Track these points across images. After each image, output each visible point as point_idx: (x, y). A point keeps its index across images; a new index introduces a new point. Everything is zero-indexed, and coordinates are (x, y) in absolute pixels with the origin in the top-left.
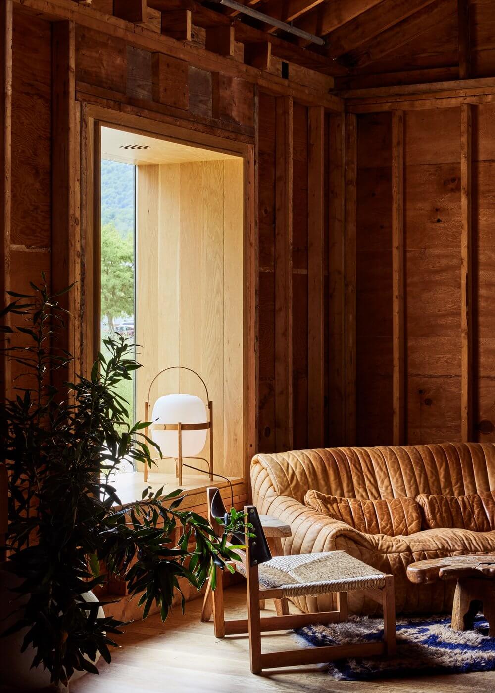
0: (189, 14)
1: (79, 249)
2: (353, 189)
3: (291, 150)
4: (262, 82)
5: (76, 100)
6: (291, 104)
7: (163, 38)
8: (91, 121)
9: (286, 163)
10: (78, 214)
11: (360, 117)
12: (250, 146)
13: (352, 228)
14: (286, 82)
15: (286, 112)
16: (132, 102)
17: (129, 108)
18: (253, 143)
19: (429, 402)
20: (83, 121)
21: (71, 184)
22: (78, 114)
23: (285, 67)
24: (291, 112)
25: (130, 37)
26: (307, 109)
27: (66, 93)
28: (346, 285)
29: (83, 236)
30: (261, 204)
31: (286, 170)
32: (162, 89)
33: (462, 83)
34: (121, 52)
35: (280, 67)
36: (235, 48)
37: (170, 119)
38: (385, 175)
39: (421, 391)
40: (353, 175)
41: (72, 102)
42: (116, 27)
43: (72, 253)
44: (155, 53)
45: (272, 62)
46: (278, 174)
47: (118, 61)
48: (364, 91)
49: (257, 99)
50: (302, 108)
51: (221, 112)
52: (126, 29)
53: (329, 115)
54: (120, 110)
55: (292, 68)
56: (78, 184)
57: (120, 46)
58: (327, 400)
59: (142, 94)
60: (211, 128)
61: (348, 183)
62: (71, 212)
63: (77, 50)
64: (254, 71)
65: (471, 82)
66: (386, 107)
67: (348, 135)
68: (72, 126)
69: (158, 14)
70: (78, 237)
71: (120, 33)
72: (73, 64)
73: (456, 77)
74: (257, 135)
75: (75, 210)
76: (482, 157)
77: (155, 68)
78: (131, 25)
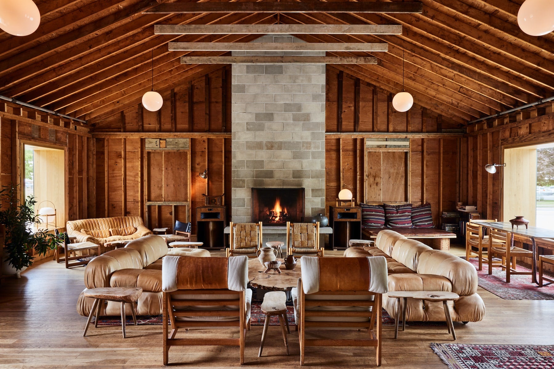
0: (49, 117)
1: (19, 174)
2: (95, 156)
3: (77, 147)
4: (69, 132)
6: (77, 136)
7: (42, 122)
8: (22, 144)
9: (76, 150)
11: (96, 139)
12: (66, 147)
13: (95, 166)
14: (76, 131)
15: (76, 138)
16: (34, 138)
17: (33, 140)
18: (67, 146)
19: (114, 207)
20: (20, 144)
21: (17, 159)
22: (19, 142)
23: (76, 127)
24: (77, 138)
25: (33, 123)
26: (82, 137)
27: (15, 137)
28: (93, 179)
29: (21, 171)
30: (69, 160)
31: (76, 152)
32: (41, 135)
33: (122, 133)
34: (30, 127)
35: (74, 127)
36: (62, 123)
37: (44, 142)
38: (103, 153)
39: (112, 205)
40: (95, 153)
41: (17, 139)
42: (29, 121)
43: (17, 175)
44: (39, 126)
45: (72, 126)
46: (74, 153)
47: (30, 129)
48: (97, 133)
49: (68, 136)
50: (81, 137)
51: (58, 139)
52: (32, 121)
53: (88, 138)
54: (30, 140)
55: (78, 127)
56: (19, 159)
57: (30, 125)
58: (88, 208)
59: (36, 136)
60: (55, 143)
61: (93, 155)
62: (17, 165)
63: (18, 127)
64: (66, 129)
65: (124, 133)
66: (103, 137)
67: (93, 143)
68: (17, 145)
69: (40, 116)
70: (19, 171)
71: (30, 122)
72: (17, 130)
73: (120, 132)
74: (68, 144)
75: (18, 165)
76: (127, 150)
77: (40, 129)
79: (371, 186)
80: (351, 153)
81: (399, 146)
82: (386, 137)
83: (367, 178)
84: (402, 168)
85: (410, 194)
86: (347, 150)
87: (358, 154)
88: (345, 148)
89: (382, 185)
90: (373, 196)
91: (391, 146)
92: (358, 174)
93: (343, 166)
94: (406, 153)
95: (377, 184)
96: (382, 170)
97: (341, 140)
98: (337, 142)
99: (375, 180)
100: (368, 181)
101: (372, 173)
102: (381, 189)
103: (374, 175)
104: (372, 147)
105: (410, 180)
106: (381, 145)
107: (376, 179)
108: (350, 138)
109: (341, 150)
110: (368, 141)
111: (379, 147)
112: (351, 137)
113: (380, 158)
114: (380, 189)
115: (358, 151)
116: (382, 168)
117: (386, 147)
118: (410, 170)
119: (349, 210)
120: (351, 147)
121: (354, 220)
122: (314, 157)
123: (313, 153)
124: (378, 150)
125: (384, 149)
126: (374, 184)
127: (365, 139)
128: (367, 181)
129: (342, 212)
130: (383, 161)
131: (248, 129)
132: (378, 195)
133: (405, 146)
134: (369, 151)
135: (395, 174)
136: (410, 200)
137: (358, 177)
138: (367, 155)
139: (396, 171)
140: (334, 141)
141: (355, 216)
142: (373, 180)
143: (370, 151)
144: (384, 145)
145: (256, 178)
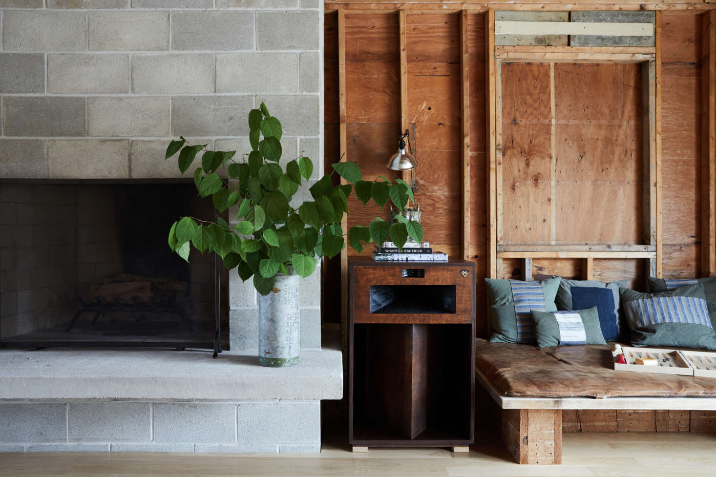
79: (513, 188)
80: (442, 68)
81: (617, 41)
82: (569, 7)
83: (500, 156)
84: (625, 123)
85: (660, 218)
86: (426, 58)
87: (466, 69)
88: (419, 48)
89: (553, 183)
90: (524, 225)
91: (586, 41)
92: (467, 140)
93: (410, 116)
94: (641, 67)
95: (536, 179)
96: (553, 129)
97: (402, 16)
98: (388, 28)
99: (528, 165)
100: (504, 169)
101: (518, 139)
102: (553, 197)
103: (526, 147)
104: (518, 42)
105: (659, 163)
106: (549, 37)
107: (532, 163)
108: (437, 11)
109: (403, 55)
110: (502, 18)
111: (543, 41)
112: (440, 6)
113: (547, 86)
114: (549, 200)
115: (466, 57)
116: (553, 122)
117: (569, 45)
118: (659, 129)
119: (423, 276)
120: (439, 46)
121: (445, 319)
122: (268, 40)
123: (265, 22)
124: (540, 55)
125: (560, 49)
126: (526, 179)
127: (491, 14)
128: (500, 169)
129: (392, 281)
130: (558, 95)
132: (540, 220)
133: (640, 38)
134: (505, 56)
135: (600, 143)
136: (659, 238)
137: (469, 154)
138: (499, 71)
139: (603, 133)
140: (379, 24)
141: (448, 300)
142: (522, 165)
143: (512, 55)
144: (559, 37)
145: (6, 135)
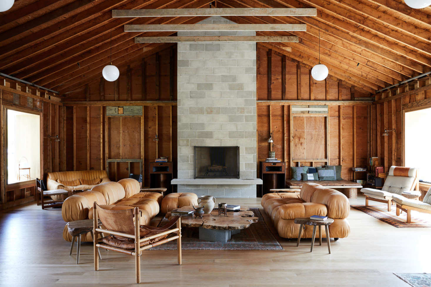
0: (27, 87)
1: (3, 133)
2: (65, 122)
3: (51, 114)
4: (44, 100)
5: (2, 104)
6: (51, 104)
7: (22, 92)
8: (5, 108)
9: (50, 116)
10: (3, 127)
11: (67, 107)
12: (41, 113)
13: (65, 129)
14: (50, 100)
15: (50, 106)
16: (15, 105)
19: (81, 164)
21: (1, 121)
22: (3, 107)
23: (50, 97)
24: (51, 106)
25: (14, 92)
26: (55, 105)
28: (64, 141)
29: (4, 131)
30: (44, 124)
31: (50, 118)
32: (21, 102)
33: (87, 102)
34: (12, 95)
35: (48, 97)
36: (38, 94)
37: (23, 108)
38: (72, 119)
39: (79, 162)
40: (65, 118)
41: (1, 105)
42: (11, 90)
43: (1, 134)
44: (20, 95)
45: (46, 96)
46: (48, 118)
47: (11, 97)
48: (68, 102)
49: (43, 104)
50: (54, 105)
51: (35, 106)
53: (59, 106)
54: (12, 106)
55: (51, 97)
56: (3, 121)
58: (59, 164)
59: (17, 103)
60: (32, 110)
61: (64, 120)
62: (1, 126)
63: (2, 94)
64: (42, 98)
65: (89, 102)
66: (72, 105)
67: (64, 110)
68: (1, 109)
69: (20, 87)
70: (3, 131)
72: (1, 97)
74: (43, 111)
76: (91, 116)
77: (20, 98)
78: (14, 90)
79: (296, 146)
80: (280, 118)
81: (320, 112)
82: (309, 104)
83: (293, 139)
84: (322, 130)
85: (329, 152)
86: (275, 116)
87: (285, 119)
88: (274, 113)
89: (305, 145)
90: (298, 154)
91: (312, 112)
92: (285, 135)
93: (272, 129)
94: (326, 118)
95: (301, 144)
96: (305, 132)
97: (271, 107)
98: (267, 109)
99: (299, 140)
100: (294, 141)
101: (297, 134)
102: (305, 148)
103: (299, 136)
104: (297, 112)
105: (329, 140)
106: (304, 111)
107: (300, 140)
108: (278, 105)
109: (271, 116)
110: (293, 107)
111: (303, 112)
112: (279, 104)
113: (304, 122)
114: (304, 148)
115: (285, 116)
116: (305, 130)
117: (309, 113)
118: (329, 132)
119: (276, 164)
120: (279, 113)
121: (280, 172)
122: (247, 120)
123: (246, 117)
124: (302, 115)
125: (306, 114)
126: (299, 144)
127: (291, 106)
128: (293, 141)
129: (270, 165)
130: (307, 124)
131: (191, 97)
132: (302, 153)
133: (325, 111)
134: (294, 116)
135: (316, 135)
136: (329, 157)
137: (286, 138)
138: (293, 119)
139: (317, 133)
140: (265, 108)
141: (281, 169)
142: (298, 140)
143: (295, 116)
144: (306, 111)
145: (198, 138)
